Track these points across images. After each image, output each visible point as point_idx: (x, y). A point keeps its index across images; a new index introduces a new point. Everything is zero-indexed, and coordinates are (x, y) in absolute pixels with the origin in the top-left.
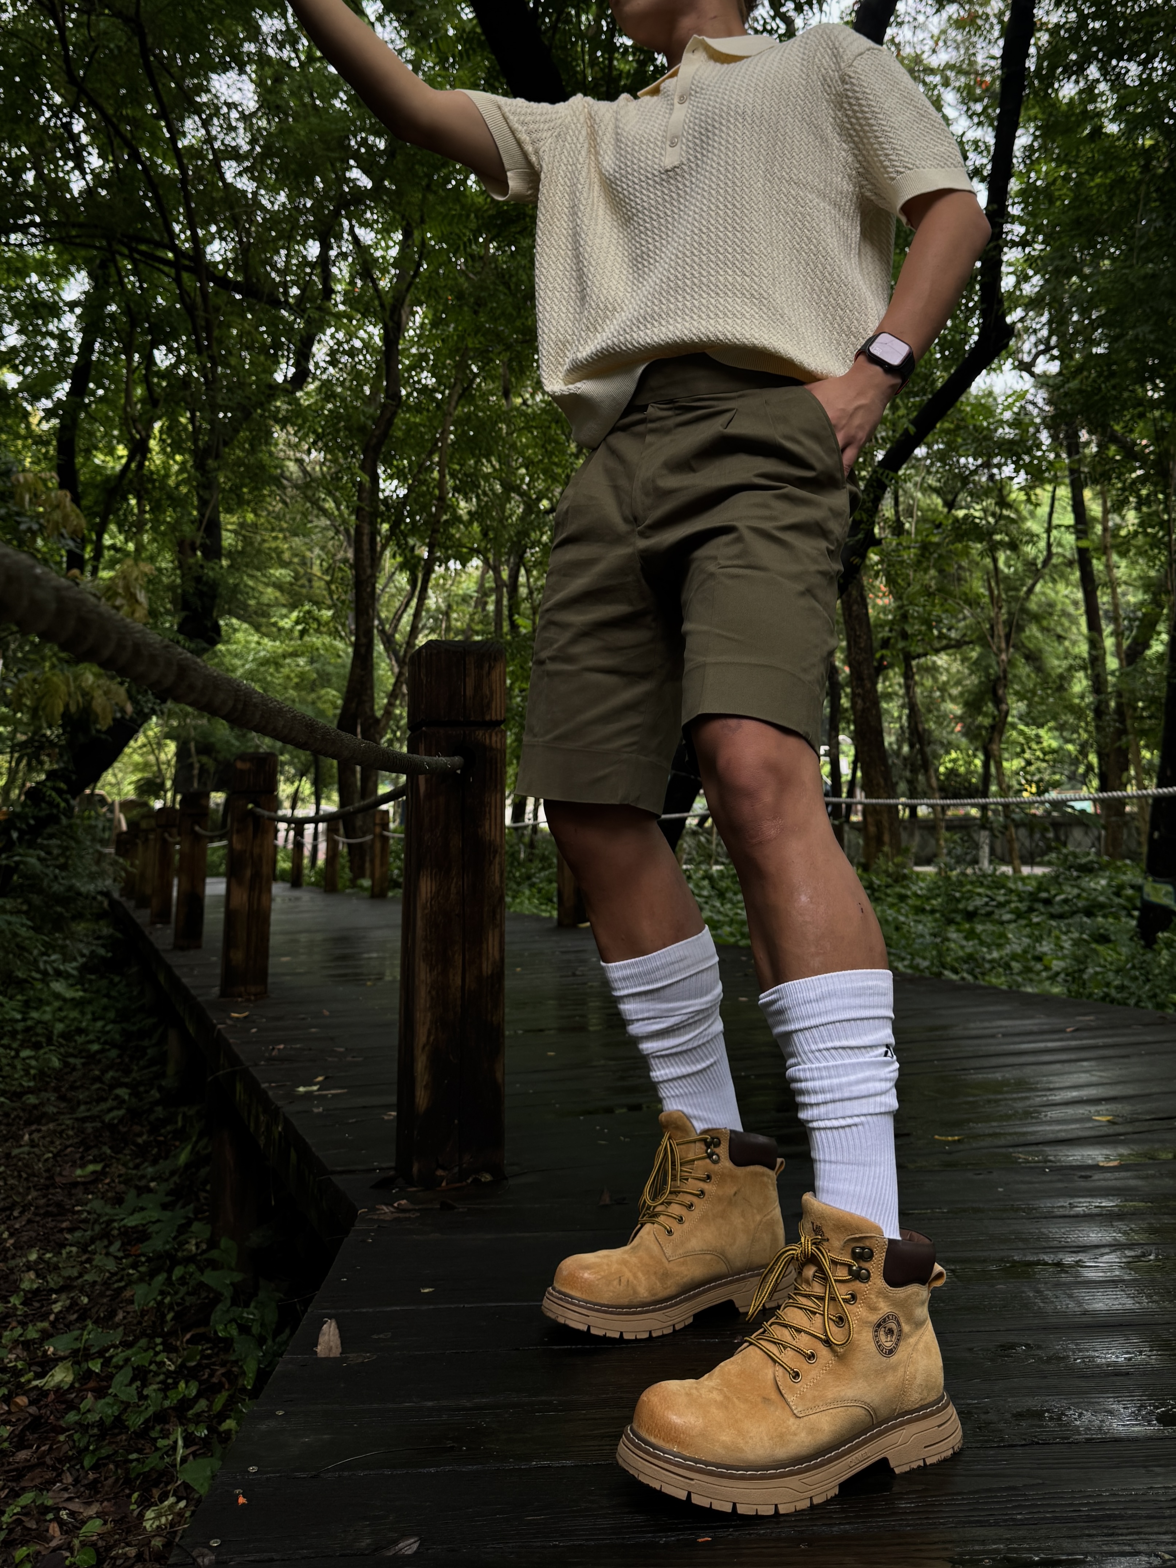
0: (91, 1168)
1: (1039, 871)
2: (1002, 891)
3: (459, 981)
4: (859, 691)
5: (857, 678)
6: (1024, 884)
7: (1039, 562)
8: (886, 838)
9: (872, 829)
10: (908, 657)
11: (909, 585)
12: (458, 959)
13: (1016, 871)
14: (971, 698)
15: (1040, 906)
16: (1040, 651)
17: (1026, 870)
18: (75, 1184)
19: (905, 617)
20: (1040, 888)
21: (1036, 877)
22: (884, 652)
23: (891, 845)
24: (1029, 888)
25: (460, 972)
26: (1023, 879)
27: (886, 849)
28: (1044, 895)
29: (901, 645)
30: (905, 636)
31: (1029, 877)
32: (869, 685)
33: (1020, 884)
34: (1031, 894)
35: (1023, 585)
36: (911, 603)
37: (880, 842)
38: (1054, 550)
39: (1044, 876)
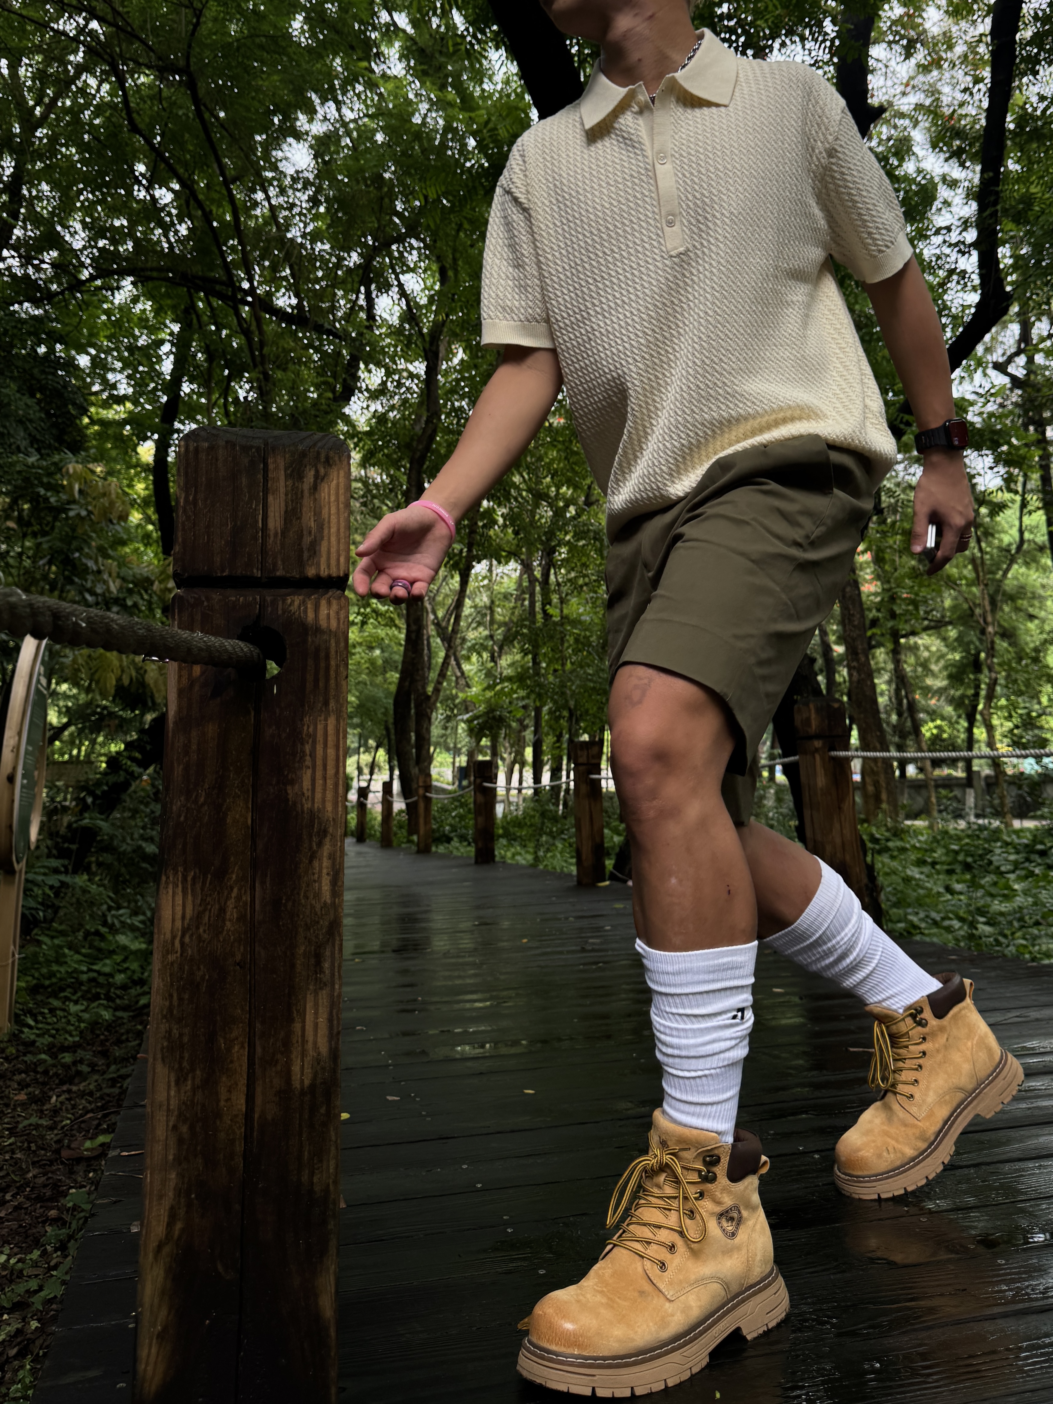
0: (102, 1139)
1: (1030, 824)
2: (999, 844)
3: (240, 1102)
4: (855, 664)
5: (852, 651)
6: (1019, 837)
7: (1014, 547)
8: (884, 796)
9: (870, 788)
10: (896, 635)
11: (896, 570)
12: (239, 1055)
13: (1008, 825)
14: (954, 670)
15: (1035, 857)
16: (1015, 628)
17: (1017, 824)
18: (79, 1160)
19: (893, 599)
20: (1035, 840)
21: (1029, 830)
22: (874, 630)
23: (888, 803)
24: (1025, 841)
25: (243, 1081)
26: (1018, 832)
27: (884, 806)
28: (1040, 847)
29: (890, 624)
30: (893, 615)
31: (1022, 830)
32: (863, 659)
33: (1014, 837)
34: (1026, 846)
35: (999, 569)
36: (898, 586)
37: (878, 799)
38: (1027, 536)
39: (1037, 829)
